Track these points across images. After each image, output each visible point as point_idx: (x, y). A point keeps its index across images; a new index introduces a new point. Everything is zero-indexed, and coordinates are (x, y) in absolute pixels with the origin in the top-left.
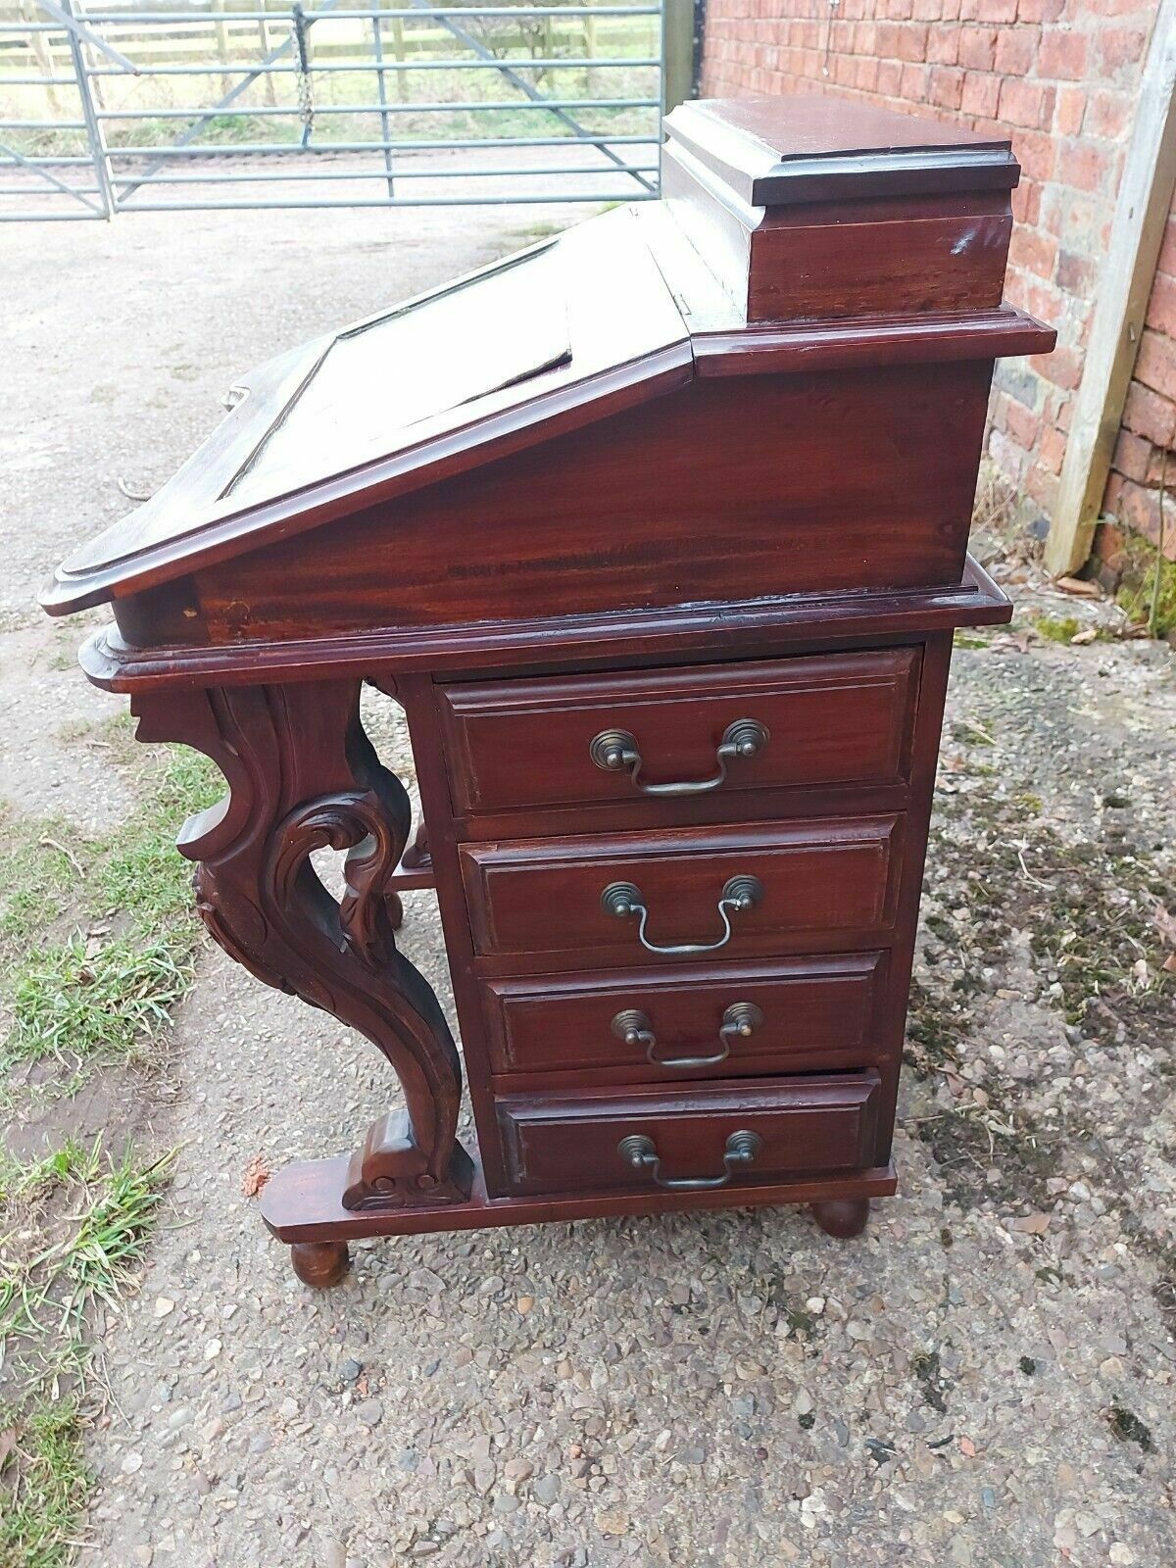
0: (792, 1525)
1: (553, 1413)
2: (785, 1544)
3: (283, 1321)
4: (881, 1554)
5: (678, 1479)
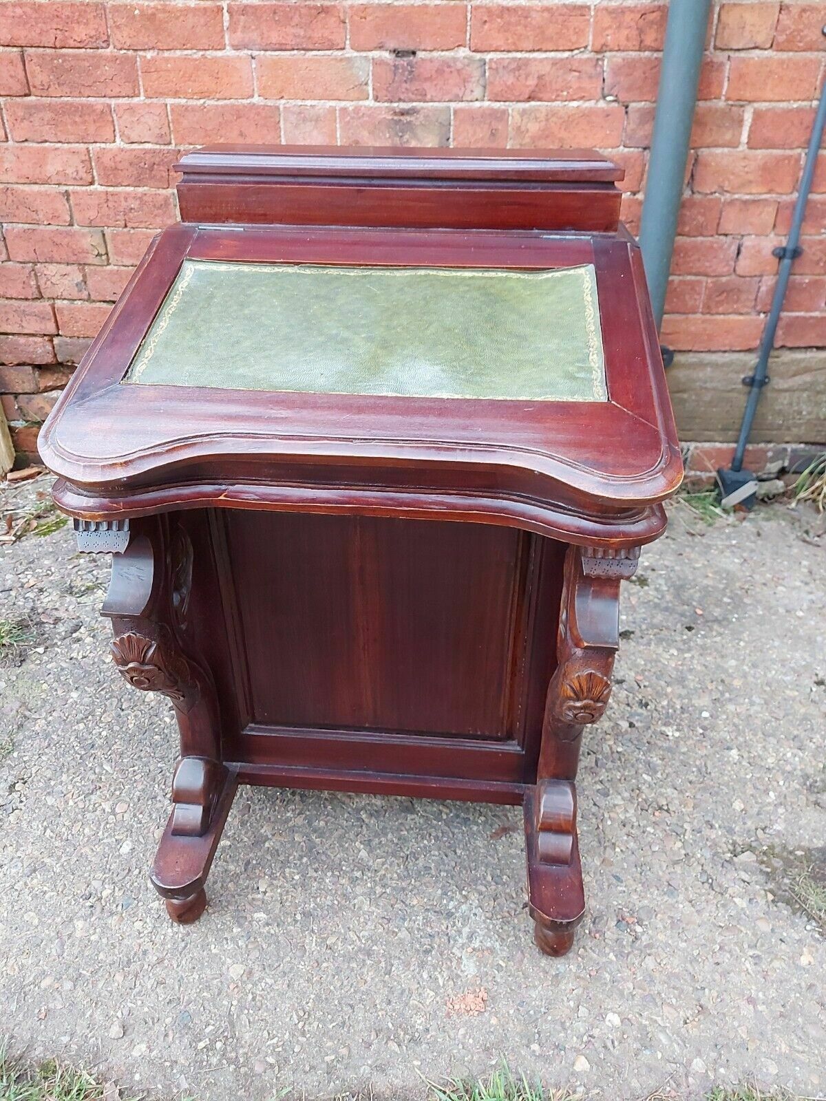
0: (679, 739)
5: (665, 776)
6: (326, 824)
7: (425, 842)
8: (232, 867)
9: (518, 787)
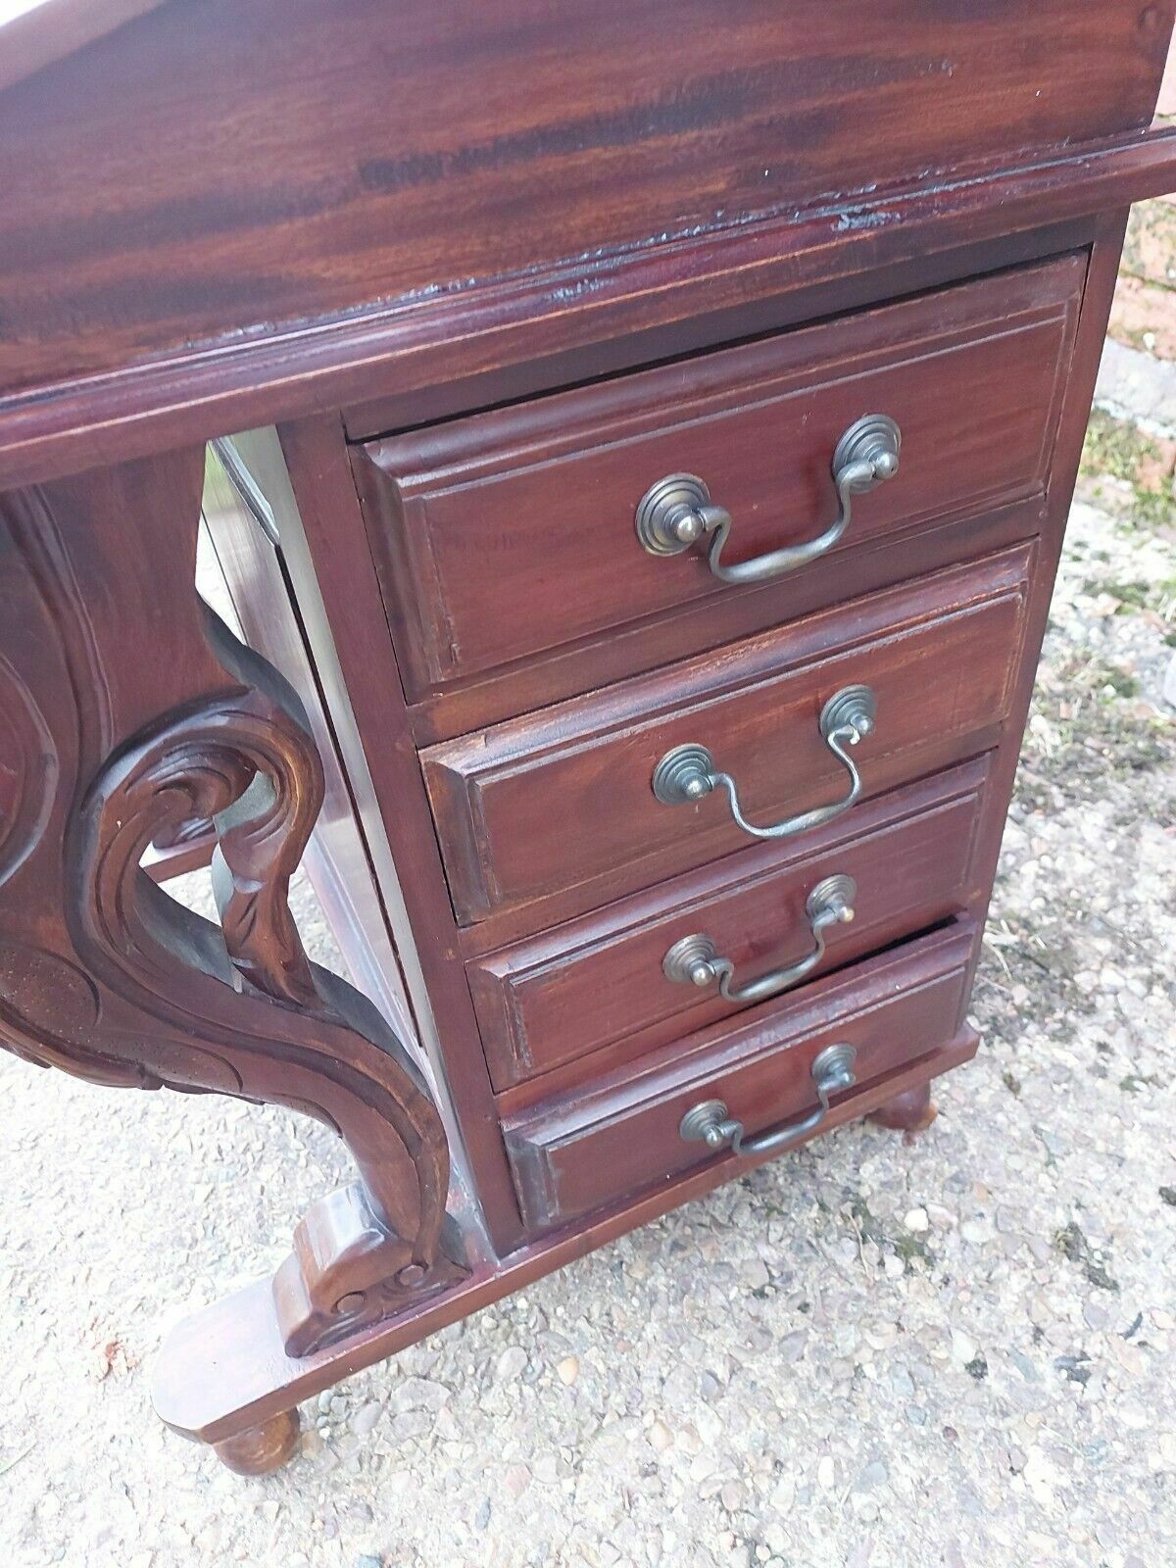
0: (1031, 1509)
1: (671, 1502)
2: (1035, 1539)
3: (232, 1544)
4: (1142, 1496)
5: (869, 1516)
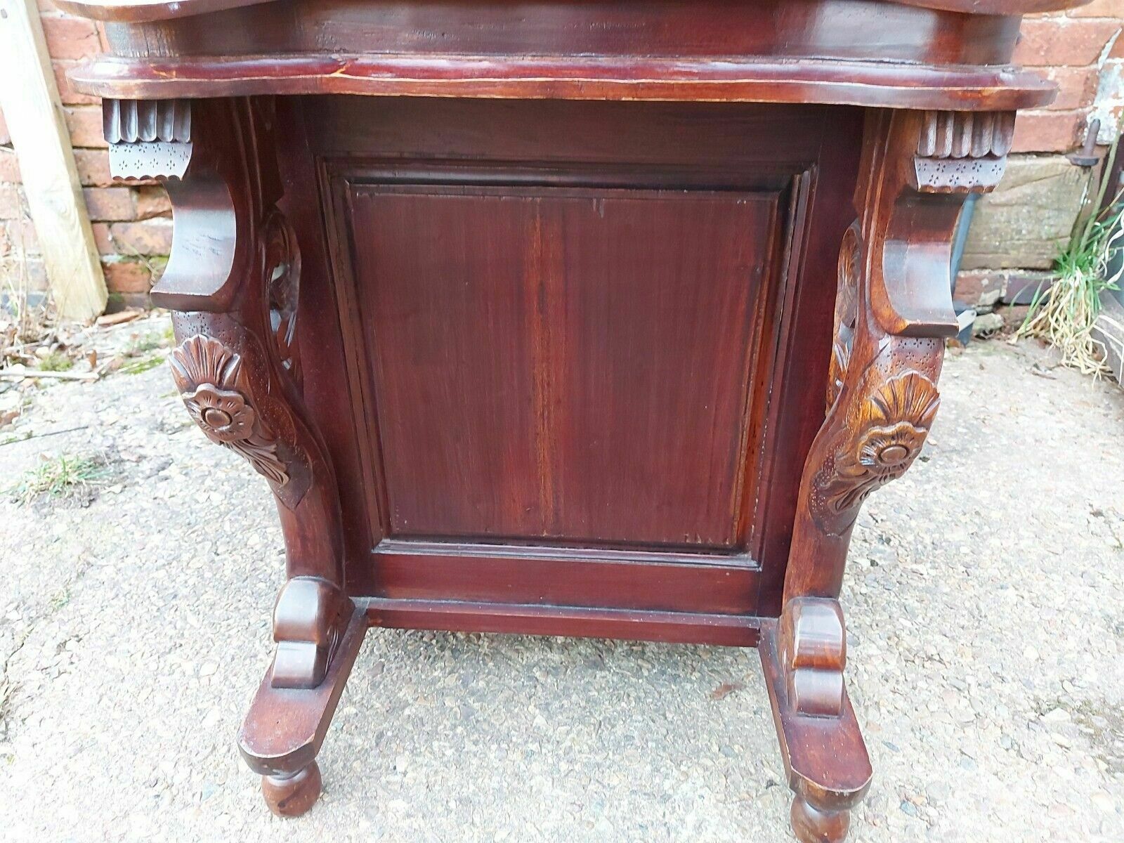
6: (488, 685)
7: (623, 704)
8: (358, 741)
9: (750, 621)
